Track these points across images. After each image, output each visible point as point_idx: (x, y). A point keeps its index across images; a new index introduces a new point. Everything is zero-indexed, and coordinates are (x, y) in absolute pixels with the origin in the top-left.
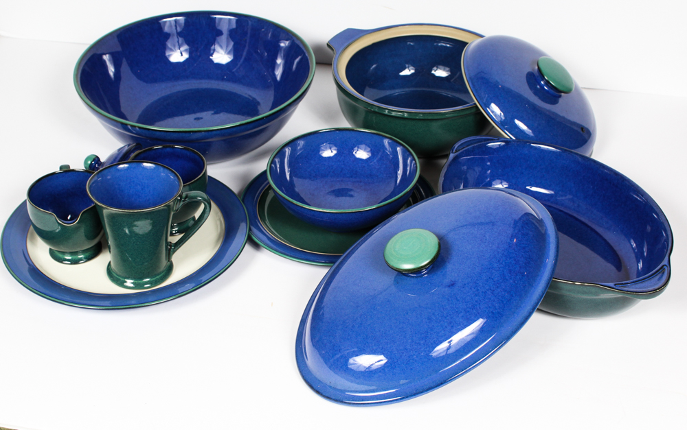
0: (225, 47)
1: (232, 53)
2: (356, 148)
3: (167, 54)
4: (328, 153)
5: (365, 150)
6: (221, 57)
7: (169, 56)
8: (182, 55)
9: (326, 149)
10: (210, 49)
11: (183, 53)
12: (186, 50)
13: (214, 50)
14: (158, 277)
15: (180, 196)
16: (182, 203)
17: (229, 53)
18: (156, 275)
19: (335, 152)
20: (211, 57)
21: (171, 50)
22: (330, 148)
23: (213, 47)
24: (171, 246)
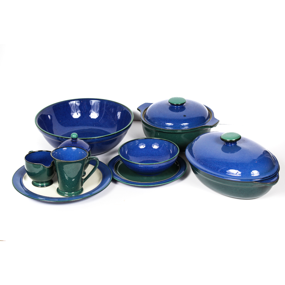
0: (95, 110)
1: (98, 112)
2: (153, 144)
3: (71, 114)
4: (142, 147)
5: (157, 145)
6: (94, 115)
7: (73, 114)
8: (78, 114)
9: (141, 145)
10: (89, 112)
11: (78, 113)
12: (79, 113)
13: (91, 112)
14: (78, 192)
15: (87, 158)
16: (88, 161)
17: (97, 113)
18: (77, 191)
19: (145, 146)
20: (90, 116)
21: (73, 112)
22: (143, 145)
23: (90, 111)
24: (83, 180)
